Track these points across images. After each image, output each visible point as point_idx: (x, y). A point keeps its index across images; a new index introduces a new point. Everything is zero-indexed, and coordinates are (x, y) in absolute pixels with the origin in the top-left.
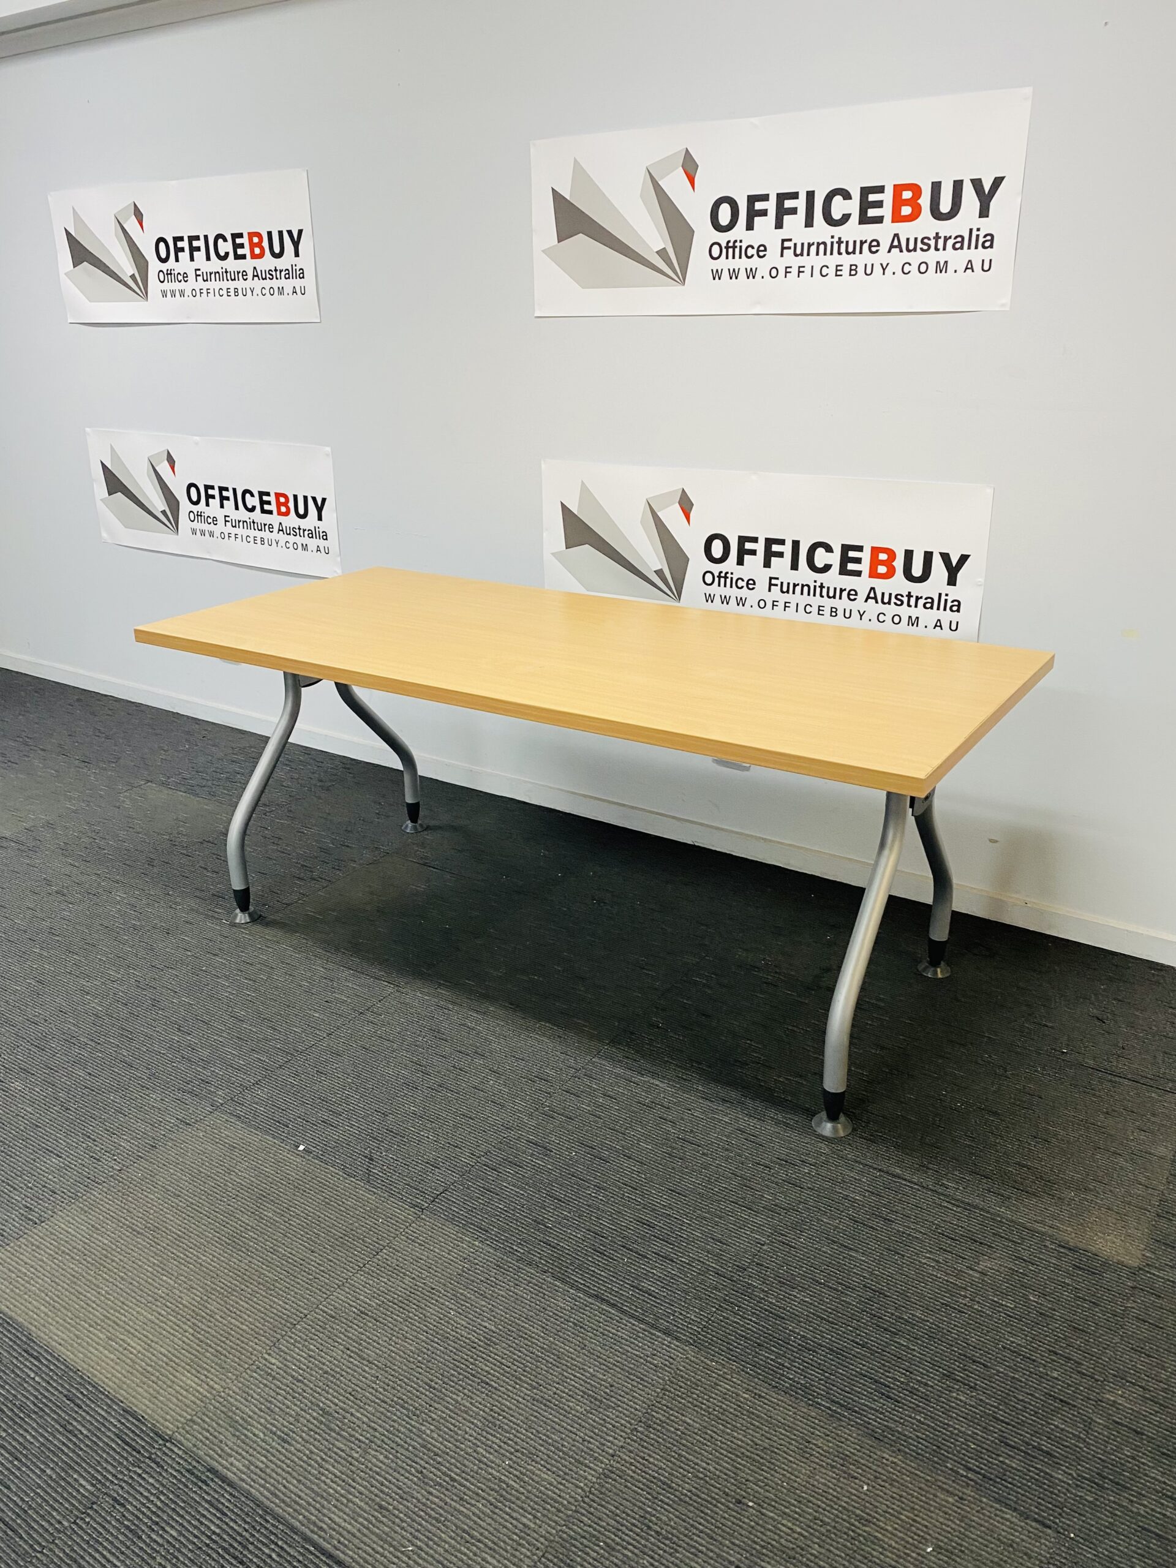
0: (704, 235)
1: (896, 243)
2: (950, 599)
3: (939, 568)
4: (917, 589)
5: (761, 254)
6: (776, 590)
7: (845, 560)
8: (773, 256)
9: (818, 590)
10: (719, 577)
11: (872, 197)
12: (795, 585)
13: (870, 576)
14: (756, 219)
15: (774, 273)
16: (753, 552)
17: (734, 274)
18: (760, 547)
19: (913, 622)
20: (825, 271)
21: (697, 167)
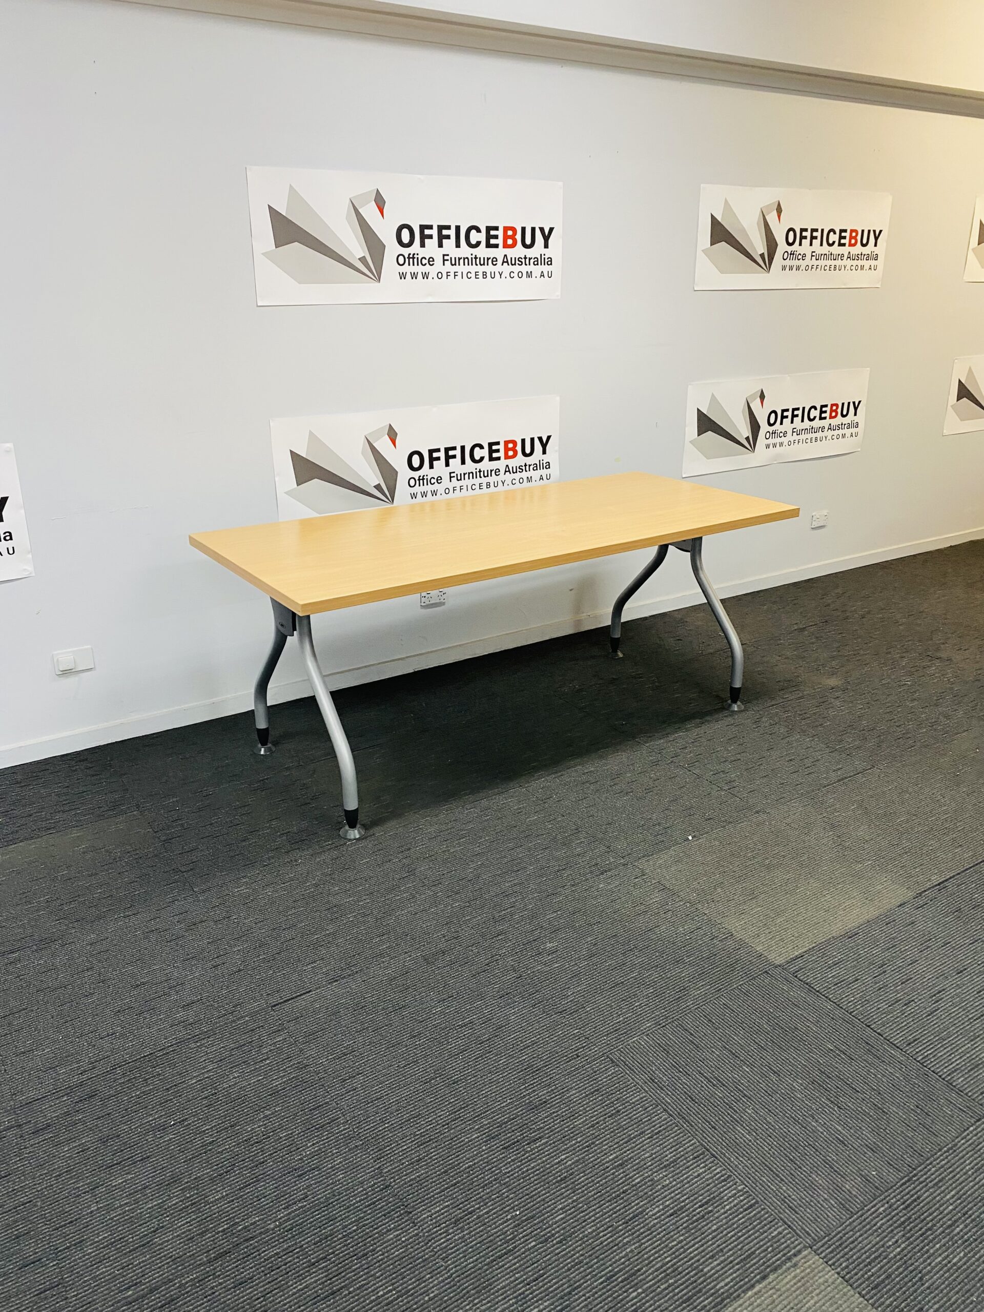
0: (392, 249)
1: (505, 260)
2: (544, 462)
3: (538, 446)
4: (530, 460)
5: (431, 263)
6: (454, 480)
7: (491, 451)
8: (438, 265)
9: (478, 474)
10: (419, 480)
11: (493, 233)
12: (464, 474)
13: (506, 458)
14: (427, 241)
15: (440, 275)
16: (438, 459)
17: (414, 276)
18: (442, 454)
19: (529, 479)
20: (469, 275)
21: (384, 202)
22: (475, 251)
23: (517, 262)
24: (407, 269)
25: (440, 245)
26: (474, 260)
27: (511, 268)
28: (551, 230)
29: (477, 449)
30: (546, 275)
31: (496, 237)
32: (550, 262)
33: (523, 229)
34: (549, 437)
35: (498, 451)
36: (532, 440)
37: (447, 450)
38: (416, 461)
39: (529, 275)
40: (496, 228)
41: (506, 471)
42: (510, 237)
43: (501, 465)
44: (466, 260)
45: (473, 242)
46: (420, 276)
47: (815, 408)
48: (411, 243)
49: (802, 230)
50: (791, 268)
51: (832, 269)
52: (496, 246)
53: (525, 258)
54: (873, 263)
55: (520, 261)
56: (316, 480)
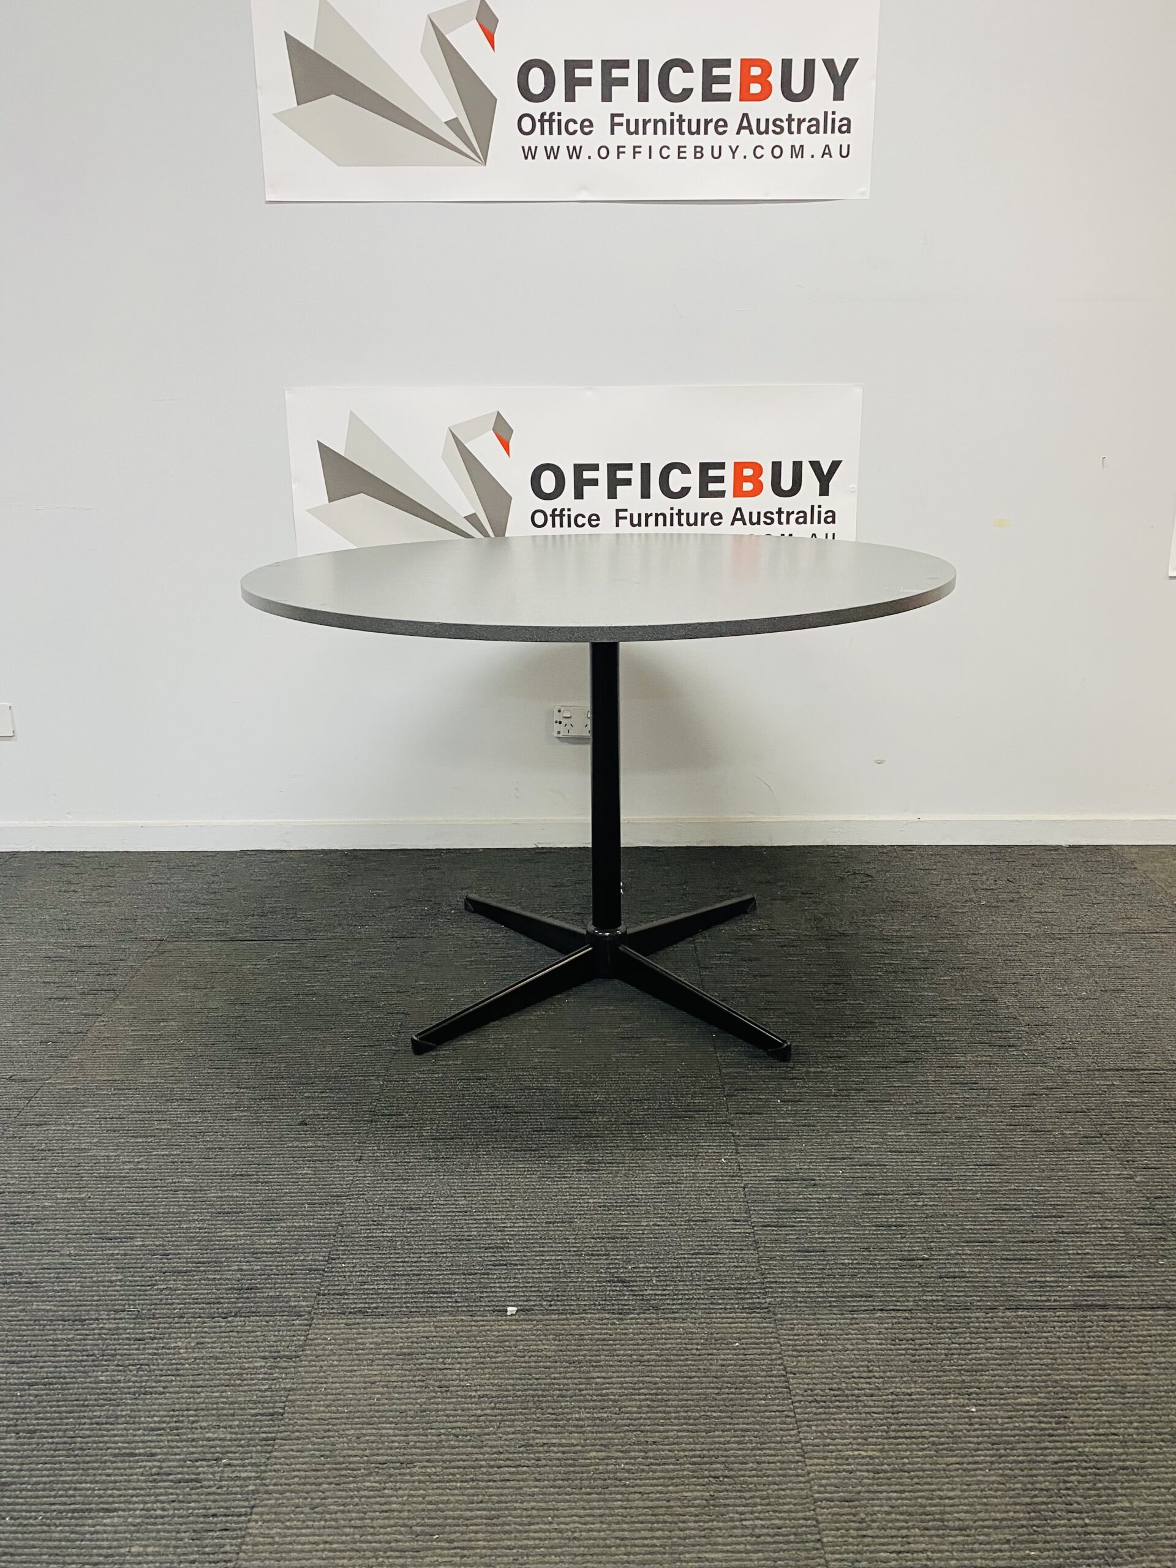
0: (510, 106)
1: (745, 124)
2: (823, 510)
3: (809, 477)
4: (788, 503)
5: (586, 130)
6: (624, 523)
7: (705, 480)
8: (601, 133)
9: (676, 518)
10: (553, 516)
11: (717, 72)
12: (647, 516)
13: (735, 496)
14: (578, 89)
15: (603, 152)
16: (594, 482)
17: (552, 153)
18: (602, 475)
20: (665, 152)
21: (498, 21)
22: (678, 108)
23: (771, 127)
24: (537, 140)
25: (607, 97)
26: (676, 125)
27: (757, 139)
28: (851, 64)
29: (675, 474)
30: (835, 151)
31: (725, 80)
32: (846, 126)
33: (787, 65)
34: (835, 465)
35: (720, 480)
36: (797, 466)
37: (613, 468)
38: (548, 482)
39: (797, 152)
40: (726, 63)
41: (735, 519)
42: (755, 79)
43: (727, 506)
44: (660, 125)
45: (676, 88)
46: (563, 153)
48: (546, 95)
52: (726, 97)
53: (790, 119)
55: (777, 126)
56: (362, 496)
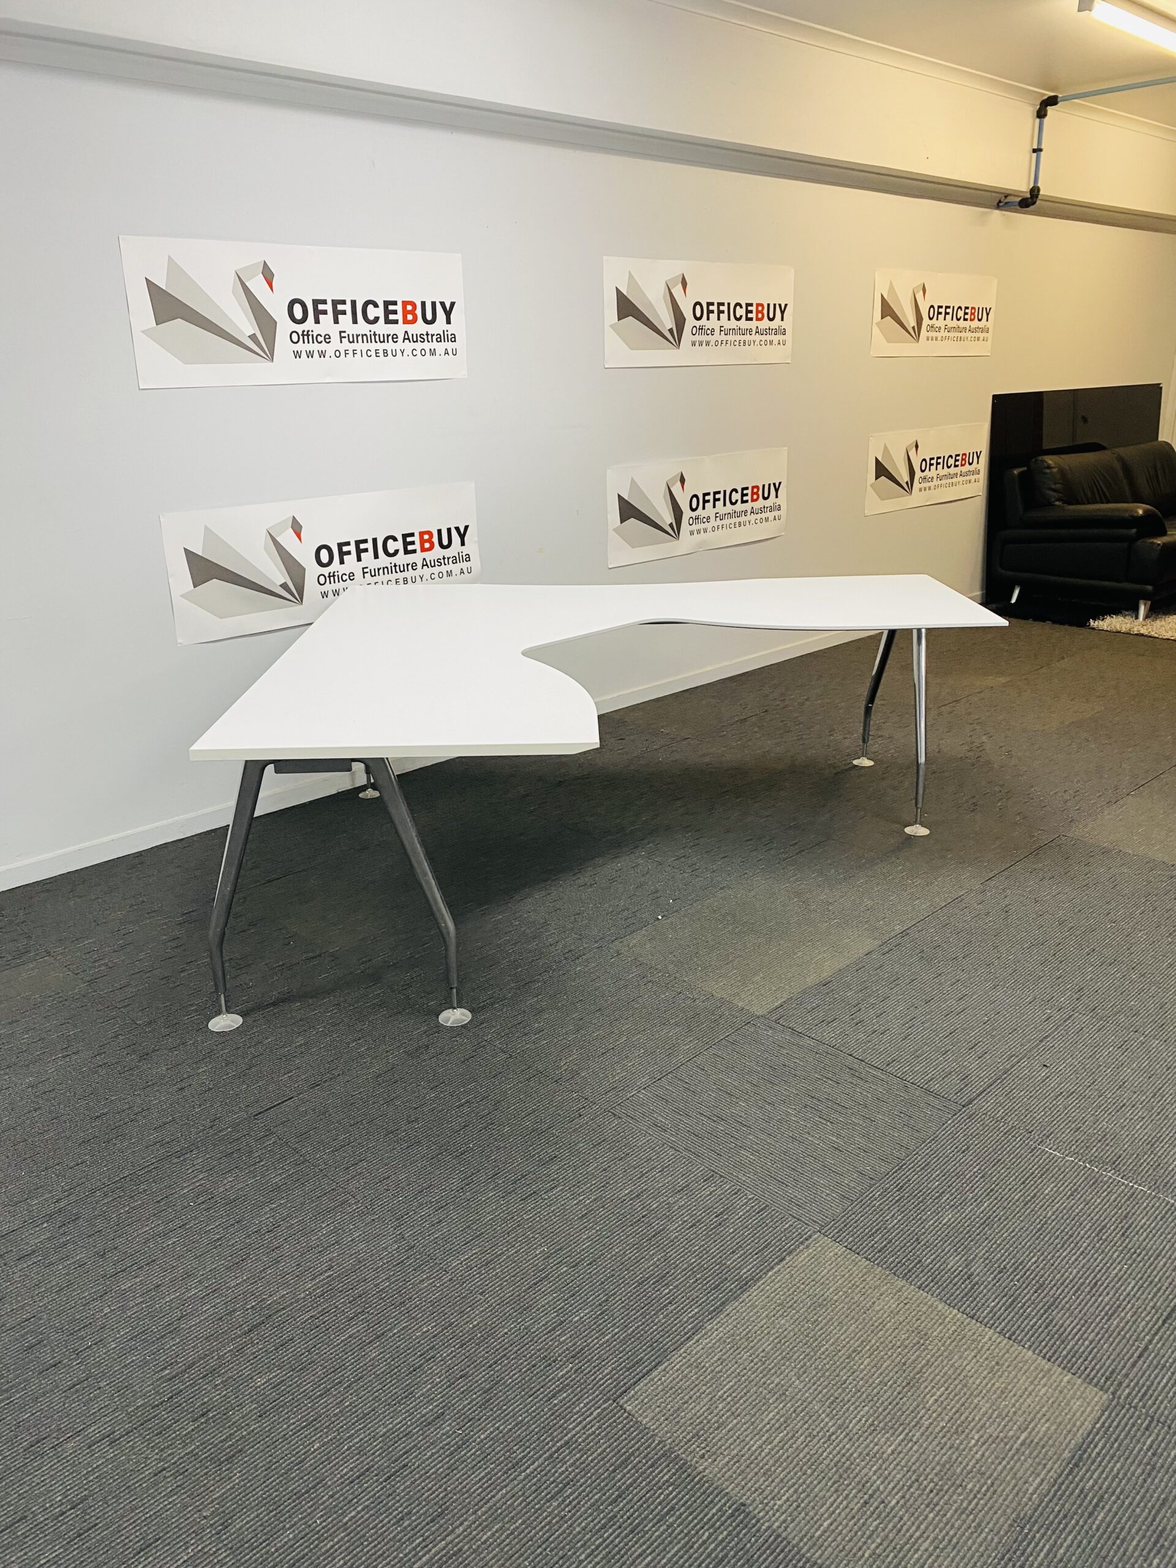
0: (285, 326)
1: (406, 337)
2: (464, 554)
3: (455, 537)
4: (447, 553)
5: (327, 340)
6: (368, 575)
7: (406, 544)
8: (335, 342)
9: (393, 568)
10: (329, 577)
11: (391, 308)
13: (422, 551)
16: (349, 553)
20: (369, 353)
21: (273, 275)
22: (373, 327)
23: (419, 339)
24: (300, 346)
25: (336, 321)
26: (373, 337)
27: (413, 345)
28: (453, 304)
29: (390, 542)
30: (450, 352)
31: (395, 312)
32: (453, 339)
33: (423, 304)
34: (466, 527)
35: (413, 543)
36: (449, 530)
37: (358, 543)
38: (324, 556)
39: (433, 352)
40: (395, 303)
41: (423, 565)
42: (410, 312)
43: (418, 558)
44: (365, 337)
45: (371, 317)
46: (316, 355)
47: (736, 490)
48: (304, 320)
49: (709, 304)
50: (701, 344)
51: (742, 344)
52: (396, 322)
53: (427, 334)
54: (780, 337)
55: (422, 338)
56: (215, 580)
